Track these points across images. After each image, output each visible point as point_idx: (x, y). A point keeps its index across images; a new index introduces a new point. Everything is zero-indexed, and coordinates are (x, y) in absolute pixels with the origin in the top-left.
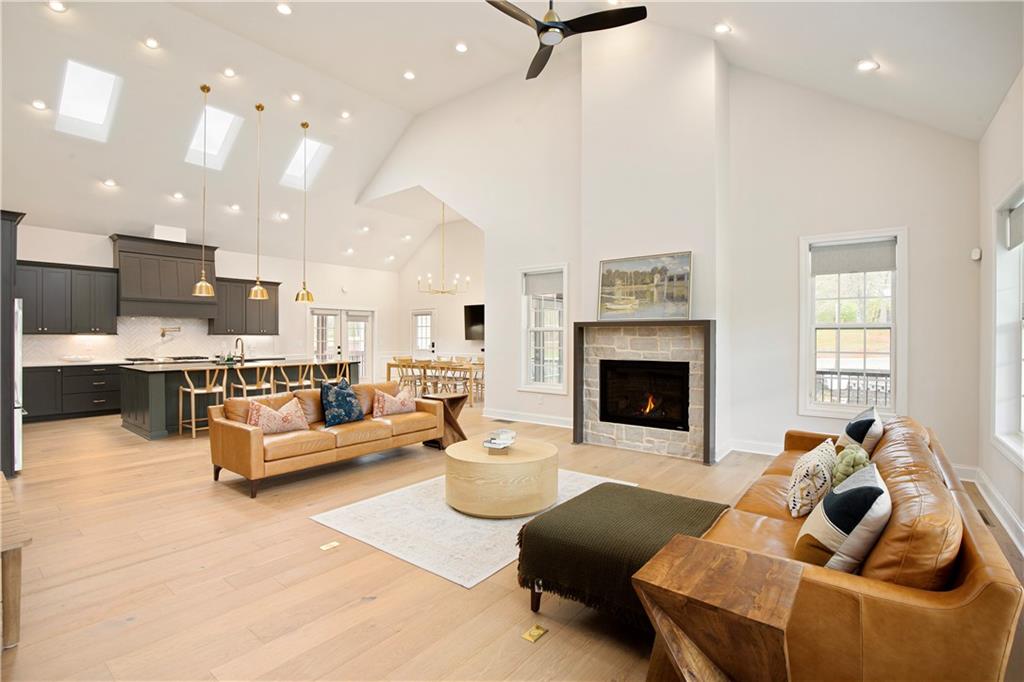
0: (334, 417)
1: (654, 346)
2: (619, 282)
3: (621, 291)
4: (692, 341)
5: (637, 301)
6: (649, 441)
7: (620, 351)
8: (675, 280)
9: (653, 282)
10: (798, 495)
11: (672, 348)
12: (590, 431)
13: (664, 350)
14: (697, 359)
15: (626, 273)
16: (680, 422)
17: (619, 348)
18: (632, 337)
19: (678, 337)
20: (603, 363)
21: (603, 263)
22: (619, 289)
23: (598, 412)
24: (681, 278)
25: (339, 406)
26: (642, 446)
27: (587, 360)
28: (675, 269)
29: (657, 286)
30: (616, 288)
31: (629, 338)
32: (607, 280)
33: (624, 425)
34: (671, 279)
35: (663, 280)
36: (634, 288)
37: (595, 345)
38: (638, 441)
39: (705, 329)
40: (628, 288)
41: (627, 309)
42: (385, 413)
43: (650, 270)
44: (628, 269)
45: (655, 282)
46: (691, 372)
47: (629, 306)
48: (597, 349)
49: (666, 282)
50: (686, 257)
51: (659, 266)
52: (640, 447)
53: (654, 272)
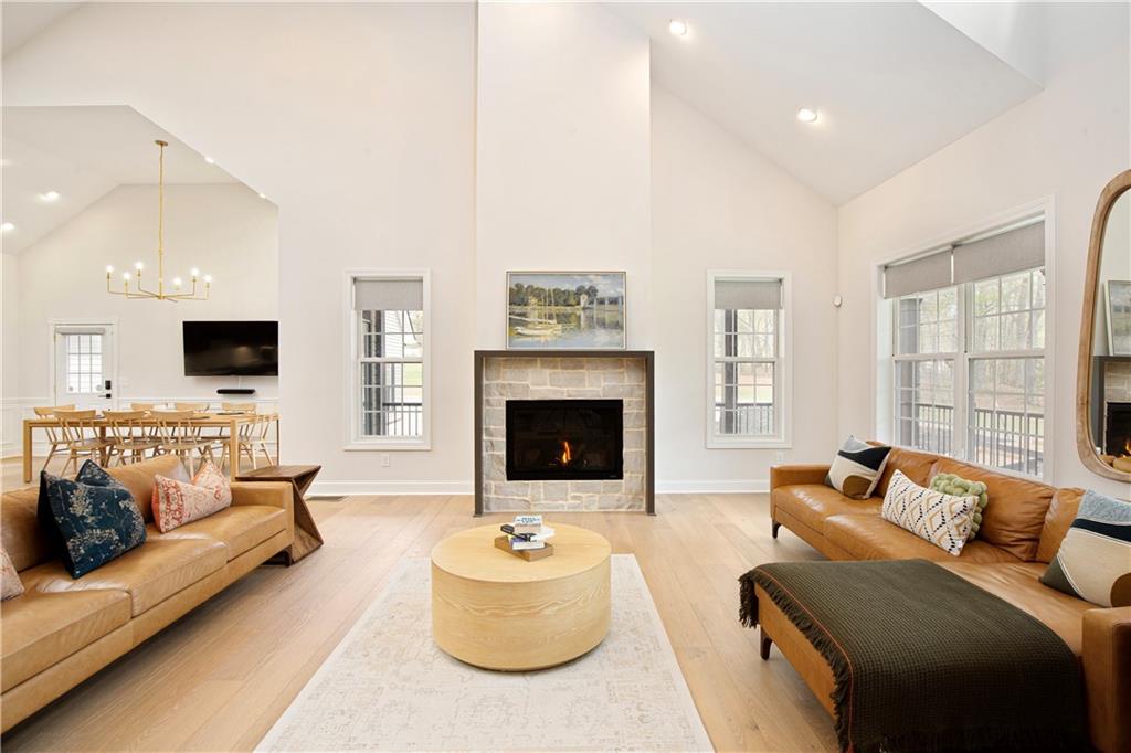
1: (581, 381)
2: (533, 301)
3: (536, 313)
4: (625, 374)
5: (560, 326)
6: (575, 498)
7: (536, 388)
8: (607, 302)
9: (578, 303)
10: (954, 532)
11: (603, 384)
12: (493, 496)
13: (592, 385)
14: (631, 396)
15: (543, 290)
16: (613, 470)
17: (533, 385)
18: (552, 371)
19: (612, 371)
20: (510, 404)
21: (511, 274)
22: (534, 310)
23: (504, 469)
24: (614, 301)
26: (566, 504)
27: (487, 400)
28: (605, 289)
29: (584, 309)
30: (529, 308)
31: (548, 372)
32: (518, 297)
33: (541, 482)
34: (601, 302)
35: (592, 302)
36: (554, 309)
37: (500, 381)
38: (562, 499)
39: (645, 361)
40: (546, 310)
41: (546, 335)
42: (185, 520)
43: (574, 289)
44: (548, 285)
45: (582, 304)
46: (625, 411)
47: (548, 332)
48: (503, 386)
49: (595, 305)
50: (619, 277)
51: (587, 285)
52: (563, 506)
53: (579, 292)
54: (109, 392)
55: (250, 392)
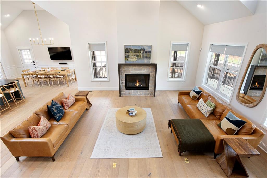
0: (59, 117)
1: (141, 70)
2: (131, 52)
3: (131, 55)
4: (151, 69)
5: (136, 58)
6: (139, 93)
7: (132, 71)
8: (147, 52)
9: (141, 53)
11: (146, 70)
12: (123, 92)
13: (144, 71)
14: (152, 73)
15: (133, 49)
16: (147, 88)
17: (131, 70)
18: (135, 67)
19: (147, 67)
20: (125, 74)
21: (126, 46)
22: (131, 54)
23: (125, 87)
24: (149, 52)
25: (59, 113)
26: (138, 94)
27: (121, 74)
28: (147, 49)
29: (142, 54)
30: (130, 53)
31: (134, 68)
32: (127, 50)
33: (133, 90)
34: (146, 52)
35: (144, 52)
36: (135, 54)
37: (124, 70)
38: (137, 93)
39: (155, 66)
40: (134, 54)
41: (133, 60)
43: (140, 49)
44: (134, 48)
45: (142, 53)
46: (150, 76)
47: (134, 59)
48: (124, 71)
49: (144, 53)
50: (150, 46)
51: (143, 48)
52: (137, 94)
53: (141, 50)
54: (34, 64)
55: (66, 63)
